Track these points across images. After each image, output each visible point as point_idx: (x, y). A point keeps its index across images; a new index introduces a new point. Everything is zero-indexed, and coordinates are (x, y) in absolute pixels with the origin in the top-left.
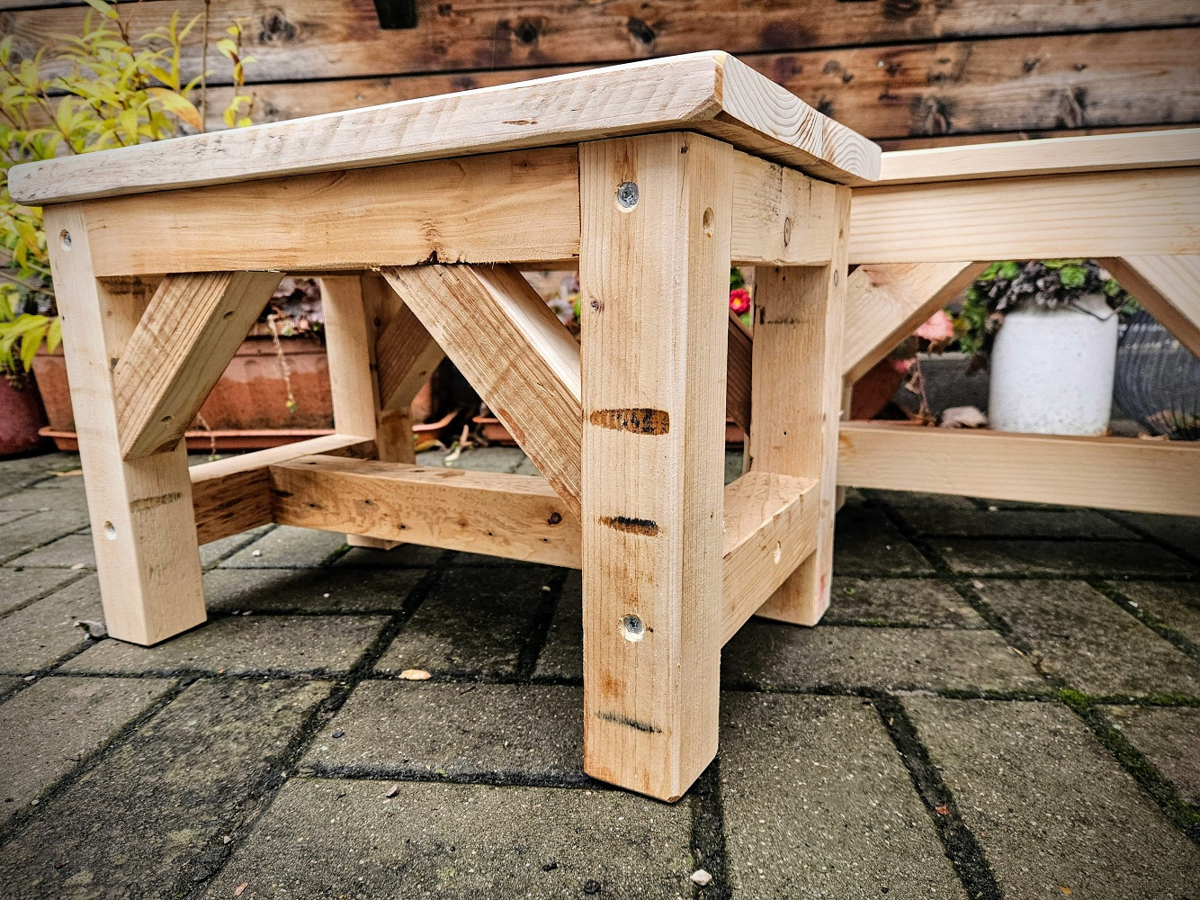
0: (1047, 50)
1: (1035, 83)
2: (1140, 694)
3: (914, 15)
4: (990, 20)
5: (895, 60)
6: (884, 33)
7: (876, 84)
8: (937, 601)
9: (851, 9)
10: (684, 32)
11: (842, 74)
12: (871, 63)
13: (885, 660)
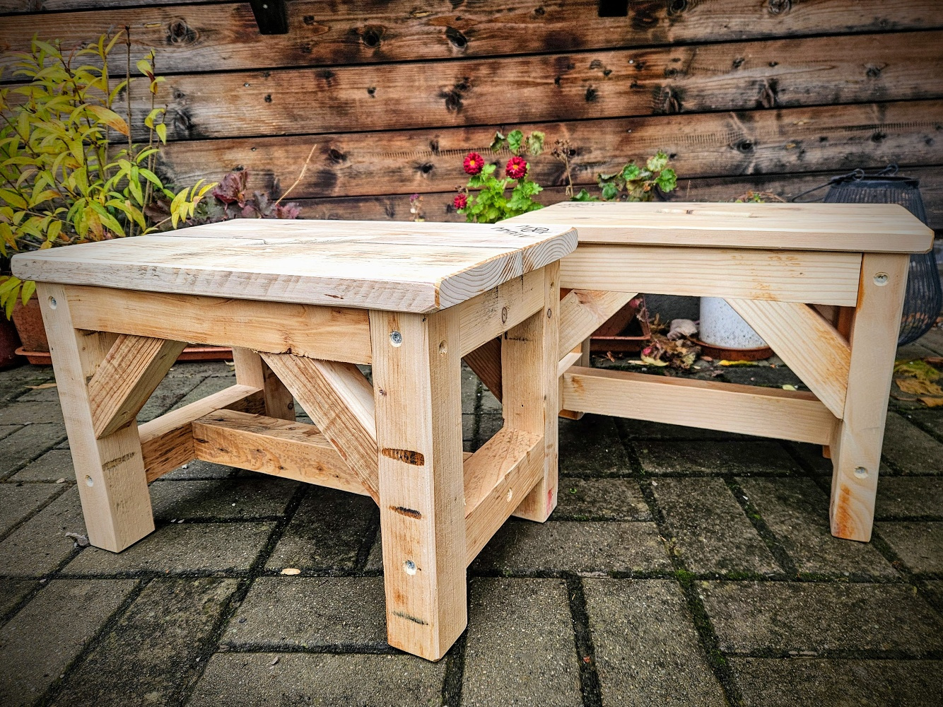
0: (749, 52)
1: (742, 76)
2: (724, 572)
3: (654, 27)
4: (709, 30)
5: (641, 59)
6: (633, 40)
7: (627, 77)
8: (626, 497)
9: (609, 22)
10: (487, 38)
11: (603, 69)
12: (624, 62)
13: (581, 549)
